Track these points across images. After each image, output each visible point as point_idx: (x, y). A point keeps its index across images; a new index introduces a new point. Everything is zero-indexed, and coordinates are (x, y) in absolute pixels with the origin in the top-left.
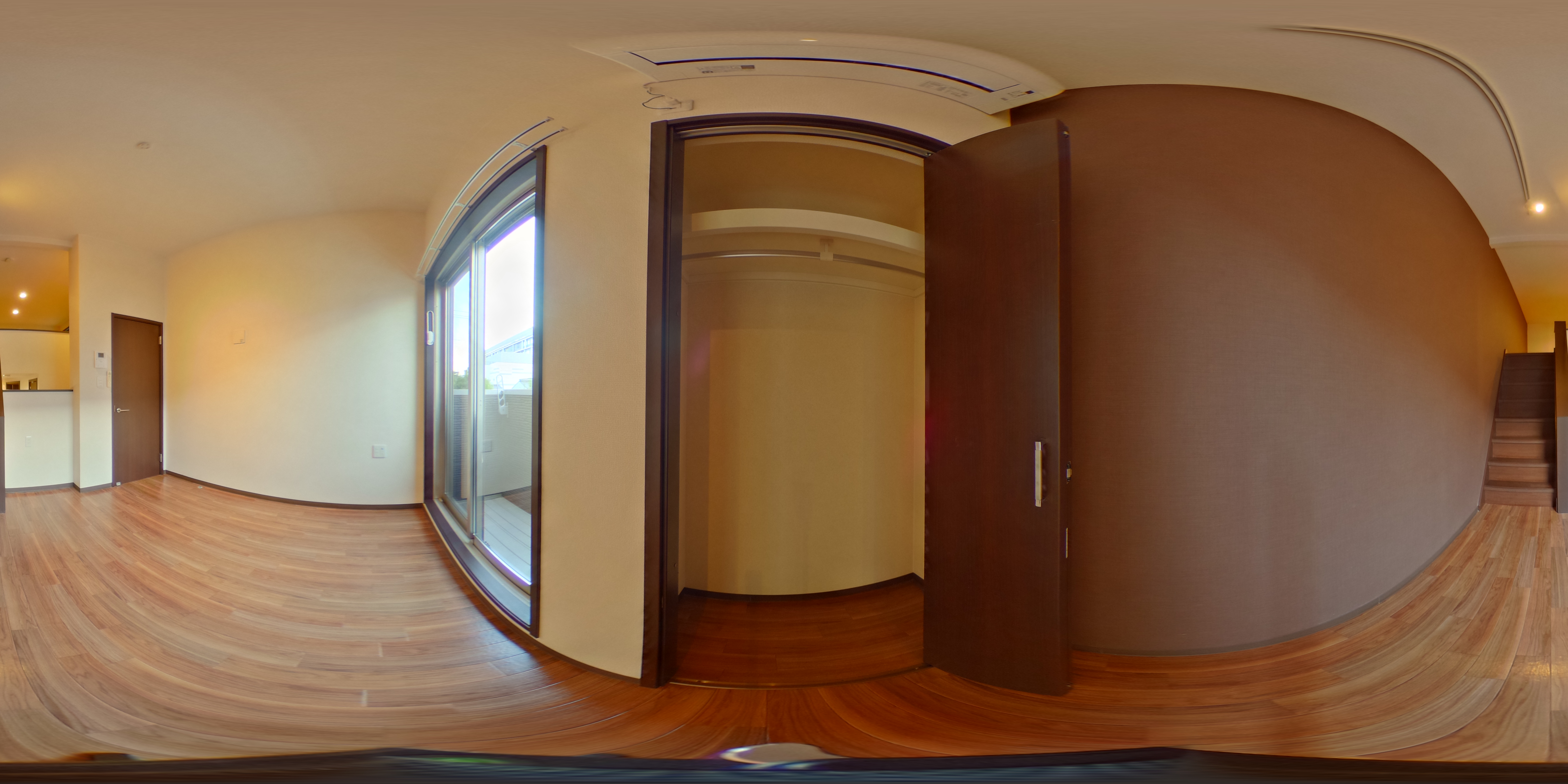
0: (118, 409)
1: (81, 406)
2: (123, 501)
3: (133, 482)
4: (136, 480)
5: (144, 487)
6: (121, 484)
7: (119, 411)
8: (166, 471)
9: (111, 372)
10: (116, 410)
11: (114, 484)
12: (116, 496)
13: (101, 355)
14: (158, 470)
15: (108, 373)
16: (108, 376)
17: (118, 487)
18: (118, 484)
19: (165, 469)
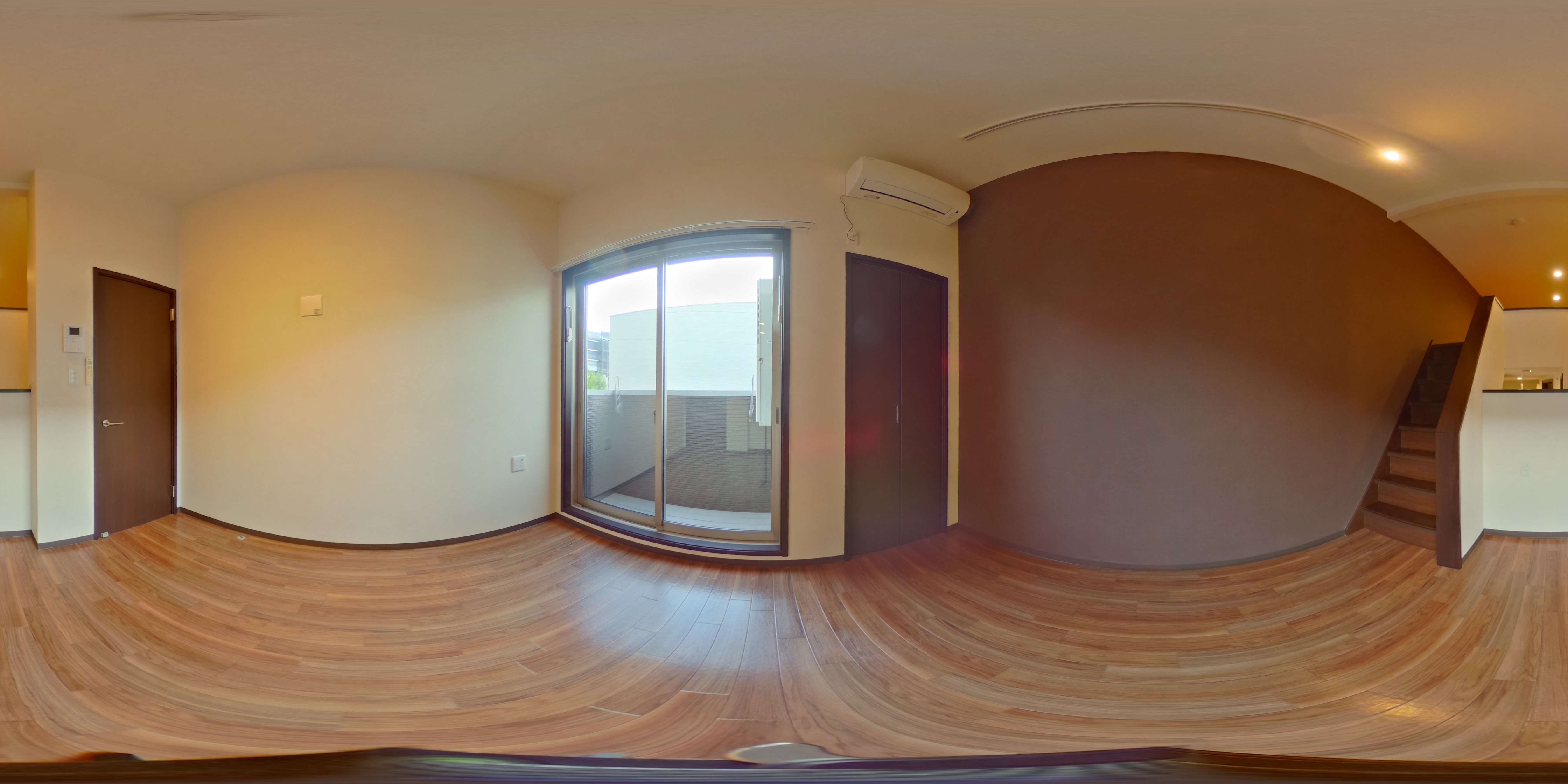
0: (104, 422)
1: (38, 416)
2: (109, 572)
3: (130, 530)
4: (135, 525)
5: (149, 542)
6: (110, 533)
7: (107, 424)
8: (181, 508)
9: (92, 359)
10: (102, 423)
11: (97, 536)
12: (99, 562)
13: (74, 331)
14: (170, 507)
15: (87, 360)
16: (88, 366)
17: (103, 540)
18: (105, 535)
19: (179, 505)
